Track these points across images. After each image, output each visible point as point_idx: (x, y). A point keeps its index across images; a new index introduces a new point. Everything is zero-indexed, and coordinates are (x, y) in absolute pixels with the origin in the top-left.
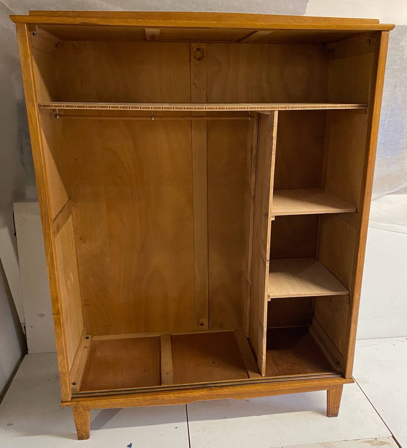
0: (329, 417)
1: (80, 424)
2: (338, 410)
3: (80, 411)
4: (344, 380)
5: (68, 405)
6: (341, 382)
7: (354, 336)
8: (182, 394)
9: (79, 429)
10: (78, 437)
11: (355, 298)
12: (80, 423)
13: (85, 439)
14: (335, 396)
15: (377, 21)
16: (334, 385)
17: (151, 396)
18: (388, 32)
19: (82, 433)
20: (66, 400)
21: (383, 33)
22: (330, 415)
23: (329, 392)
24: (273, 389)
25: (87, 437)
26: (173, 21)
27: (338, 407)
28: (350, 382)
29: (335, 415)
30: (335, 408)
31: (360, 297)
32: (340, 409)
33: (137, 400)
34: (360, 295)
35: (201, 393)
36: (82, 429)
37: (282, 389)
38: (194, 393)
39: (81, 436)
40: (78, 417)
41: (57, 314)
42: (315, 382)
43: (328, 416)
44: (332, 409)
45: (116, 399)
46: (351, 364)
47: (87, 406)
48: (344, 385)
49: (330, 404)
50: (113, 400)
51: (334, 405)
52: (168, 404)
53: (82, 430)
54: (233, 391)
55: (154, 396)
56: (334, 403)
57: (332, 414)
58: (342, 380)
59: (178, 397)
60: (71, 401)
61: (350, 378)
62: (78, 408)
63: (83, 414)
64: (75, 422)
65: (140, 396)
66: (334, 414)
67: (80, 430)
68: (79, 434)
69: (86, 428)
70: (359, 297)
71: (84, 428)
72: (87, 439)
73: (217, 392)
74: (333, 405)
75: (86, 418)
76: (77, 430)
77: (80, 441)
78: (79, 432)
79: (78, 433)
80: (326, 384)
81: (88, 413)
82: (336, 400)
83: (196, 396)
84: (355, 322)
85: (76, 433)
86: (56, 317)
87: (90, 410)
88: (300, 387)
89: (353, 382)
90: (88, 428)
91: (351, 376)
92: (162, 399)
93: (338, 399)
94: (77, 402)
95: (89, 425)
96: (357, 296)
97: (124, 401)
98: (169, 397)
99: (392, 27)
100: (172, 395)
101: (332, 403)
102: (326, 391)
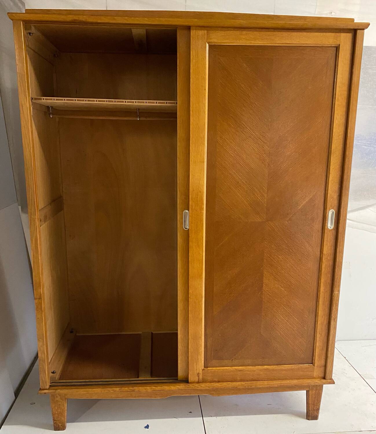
0: (309, 420)
1: (57, 414)
2: (318, 413)
3: (57, 401)
4: (324, 381)
5: (45, 393)
6: (321, 383)
7: (334, 334)
8: (159, 387)
9: (55, 419)
10: (54, 426)
11: (334, 294)
12: (56, 413)
13: (62, 430)
14: (315, 398)
15: (353, 20)
16: (314, 386)
17: (128, 388)
18: (363, 31)
19: (59, 424)
20: (43, 388)
21: (358, 31)
22: (310, 418)
23: (308, 393)
24: (251, 387)
25: (63, 428)
27: (318, 410)
28: (330, 383)
29: (315, 418)
30: (314, 410)
32: (320, 411)
33: (113, 391)
34: (339, 291)
35: (178, 387)
37: (261, 386)
38: (171, 387)
39: (57, 426)
40: (55, 406)
41: (39, 299)
43: (308, 419)
44: (312, 411)
45: (94, 389)
47: (64, 395)
48: (324, 385)
49: (310, 405)
50: (90, 389)
51: (314, 407)
52: (144, 397)
53: (58, 420)
54: (210, 387)
55: (131, 388)
56: (314, 404)
57: (311, 417)
58: (322, 381)
59: (154, 390)
60: (49, 389)
61: (330, 378)
62: (55, 396)
63: (60, 403)
64: (52, 411)
65: (117, 387)
66: (314, 416)
67: (56, 420)
68: (55, 424)
69: (63, 419)
70: (338, 293)
71: (61, 418)
72: (63, 430)
73: (194, 387)
75: (63, 408)
76: (54, 420)
77: (54, 431)
78: (55, 422)
80: (306, 383)
81: (65, 402)
82: (316, 401)
83: (172, 390)
84: (334, 319)
85: (52, 423)
86: (38, 301)
87: (67, 399)
88: (278, 386)
89: (334, 383)
90: (64, 418)
91: (332, 377)
92: (139, 391)
93: (317, 401)
94: (54, 391)
95: (66, 415)
96: (337, 293)
97: (101, 392)
98: (146, 389)
99: (367, 25)
100: (148, 388)
101: (312, 405)
102: (305, 391)
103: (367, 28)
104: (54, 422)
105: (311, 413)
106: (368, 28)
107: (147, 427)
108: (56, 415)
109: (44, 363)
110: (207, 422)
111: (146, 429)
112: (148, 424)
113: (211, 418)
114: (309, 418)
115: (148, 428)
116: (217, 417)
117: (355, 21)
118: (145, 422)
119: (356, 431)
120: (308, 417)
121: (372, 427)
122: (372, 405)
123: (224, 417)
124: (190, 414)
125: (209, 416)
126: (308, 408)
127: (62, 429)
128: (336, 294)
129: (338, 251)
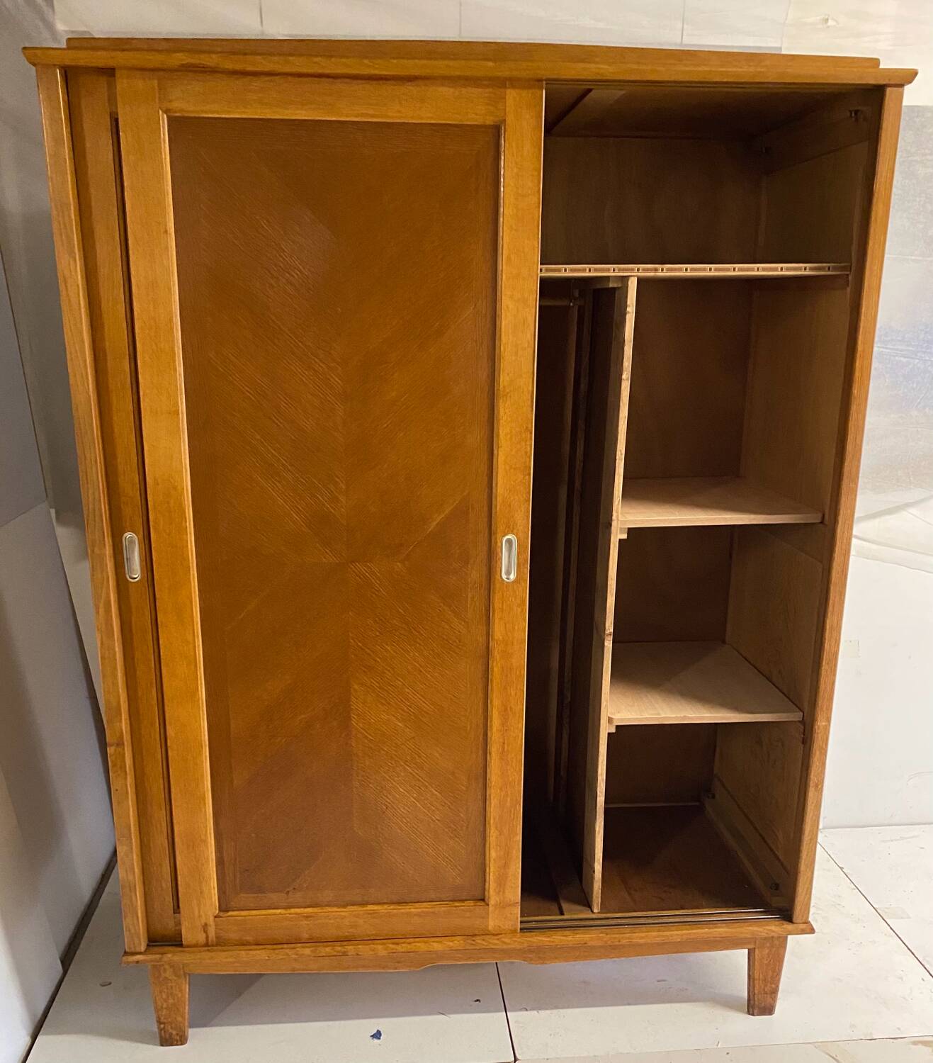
0: (753, 1015)
1: (166, 1008)
2: (774, 1000)
3: (166, 978)
4: (789, 927)
5: (137, 962)
6: (782, 931)
7: (815, 820)
8: (404, 945)
9: (162, 1019)
10: (161, 1037)
11: (816, 727)
12: (165, 1006)
13: (177, 1045)
14: (768, 965)
15: (876, 62)
16: (765, 938)
17: (330, 948)
18: (900, 89)
19: (170, 1031)
20: (133, 950)
21: (889, 90)
22: (756, 1011)
23: (752, 954)
24: (619, 941)
25: (182, 1040)
26: (395, 61)
27: (774, 992)
28: (803, 932)
29: (768, 1010)
30: (766, 993)
31: (830, 725)
32: (780, 995)
33: (297, 955)
34: (828, 720)
35: (449, 945)
36: (170, 1020)
37: (641, 941)
38: (432, 943)
39: (167, 1036)
40: (161, 991)
41: (118, 744)
42: (720, 927)
43: (751, 1012)
44: (760, 996)
45: (251, 952)
46: (808, 888)
47: (181, 966)
48: (789, 937)
49: (756, 982)
50: (243, 952)
51: (766, 986)
52: (369, 967)
53: (171, 1023)
54: (523, 943)
55: (338, 948)
56: (764, 980)
57: (759, 1008)
58: (785, 926)
59: (394, 951)
60: (145, 951)
61: (803, 921)
62: (161, 969)
63: (174, 984)
64: (155, 1002)
65: (305, 948)
66: (764, 1007)
67: (164, 1023)
68: (163, 1032)
69: (180, 1019)
70: (826, 725)
71: (175, 1018)
72: (182, 1044)
73: (486, 944)
74: (763, 987)
75: (180, 995)
76: (159, 1022)
77: (162, 1047)
78: (162, 1026)
79: (161, 1030)
80: (747, 933)
81: (184, 982)
82: (770, 973)
83: (436, 953)
84: (817, 786)
85: (156, 1029)
86: (115, 750)
87: (189, 974)
88: (682, 939)
89: (812, 931)
90: (183, 1017)
91: (808, 917)
92: (358, 955)
93: (774, 972)
94: (160, 956)
95: (187, 1011)
96: (824, 724)
97: (268, 957)
98: (373, 950)
99: (911, 76)
100: (380, 947)
101: (761, 982)
102: (746, 951)
103: (910, 82)
104: (159, 1028)
105: (758, 999)
106: (914, 82)
107: (377, 1035)
108: (165, 1011)
109: (133, 894)
110: (516, 1022)
111: (376, 1041)
112: (380, 1030)
113: (525, 1013)
114: (753, 1011)
115: (380, 1039)
116: (540, 1011)
117: (882, 66)
118: (372, 1025)
119: (861, 1039)
120: (751, 1010)
121: (899, 1029)
122: (901, 978)
123: (555, 1011)
124: (477, 1004)
125: (521, 1010)
126: (751, 989)
127: (179, 1043)
128: (821, 728)
129: (828, 627)
